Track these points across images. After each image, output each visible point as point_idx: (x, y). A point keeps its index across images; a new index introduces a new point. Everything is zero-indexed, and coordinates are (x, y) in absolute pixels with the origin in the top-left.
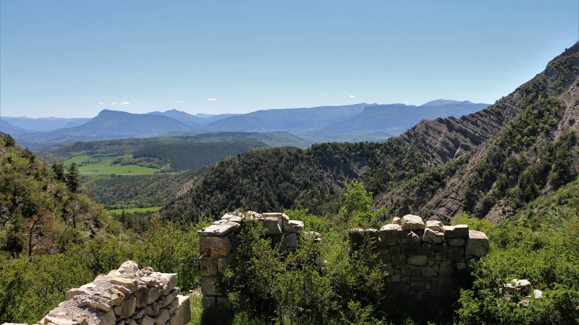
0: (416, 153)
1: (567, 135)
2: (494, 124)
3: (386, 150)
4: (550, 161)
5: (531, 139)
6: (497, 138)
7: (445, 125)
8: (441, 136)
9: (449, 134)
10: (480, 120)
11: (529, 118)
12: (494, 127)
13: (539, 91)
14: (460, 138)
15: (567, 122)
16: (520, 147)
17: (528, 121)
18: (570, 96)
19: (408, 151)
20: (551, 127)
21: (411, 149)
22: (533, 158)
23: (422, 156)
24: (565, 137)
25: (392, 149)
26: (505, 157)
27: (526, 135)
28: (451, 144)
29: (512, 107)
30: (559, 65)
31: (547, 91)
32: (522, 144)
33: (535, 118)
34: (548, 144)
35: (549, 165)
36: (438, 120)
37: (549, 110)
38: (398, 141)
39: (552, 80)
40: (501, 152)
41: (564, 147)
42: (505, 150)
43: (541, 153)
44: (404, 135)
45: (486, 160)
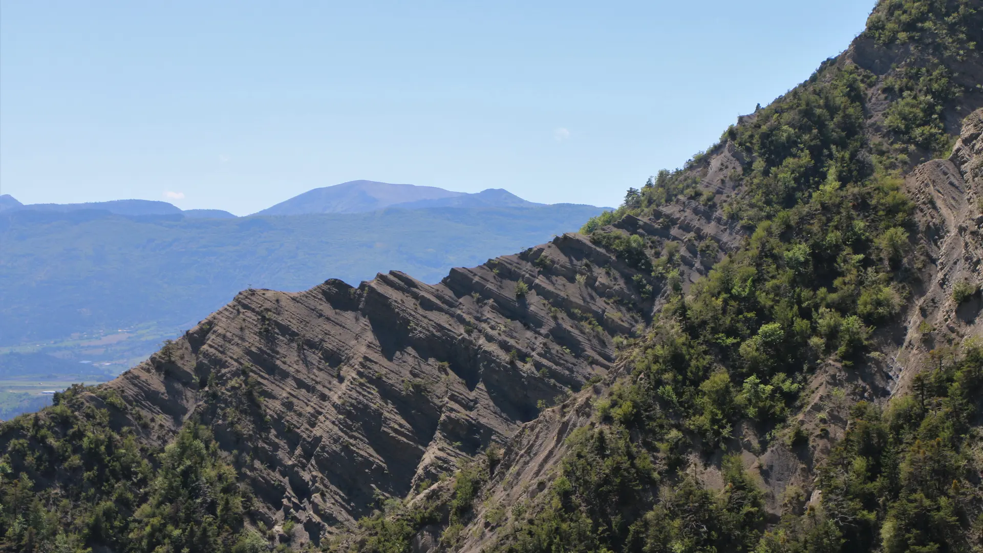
0: (209, 472)
1: (949, 369)
2: (614, 314)
3: (39, 459)
4: (869, 502)
5: (777, 389)
6: (615, 387)
7: (364, 321)
8: (341, 380)
9: (382, 366)
10: (541, 291)
11: (769, 285)
12: (613, 329)
13: (826, 143)
14: (440, 389)
15: (948, 303)
16: (725, 432)
17: (764, 299)
18: (962, 174)
19: (167, 463)
20: (870, 330)
21: (184, 448)
22: (792, 489)
23: (242, 486)
24: (939, 380)
25: (77, 450)
26: (654, 486)
27: (754, 368)
28: (394, 420)
29: (696, 223)
30: (923, 18)
31: (864, 144)
32: (735, 416)
33: (793, 283)
34: (860, 413)
35: (865, 523)
36: (324, 293)
37: (860, 245)
38: (112, 406)
39: (888, 90)
40: (631, 457)
41: (933, 433)
42: (652, 449)
43: (825, 460)
44: (144, 376)
45: (556, 502)
